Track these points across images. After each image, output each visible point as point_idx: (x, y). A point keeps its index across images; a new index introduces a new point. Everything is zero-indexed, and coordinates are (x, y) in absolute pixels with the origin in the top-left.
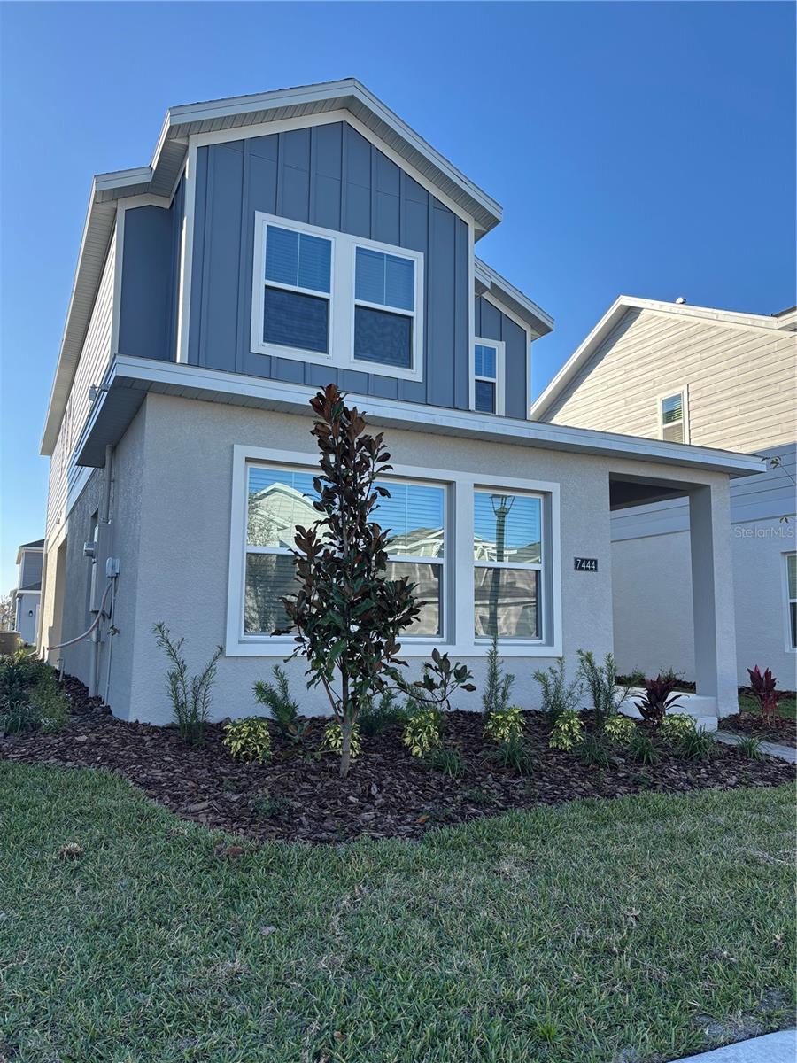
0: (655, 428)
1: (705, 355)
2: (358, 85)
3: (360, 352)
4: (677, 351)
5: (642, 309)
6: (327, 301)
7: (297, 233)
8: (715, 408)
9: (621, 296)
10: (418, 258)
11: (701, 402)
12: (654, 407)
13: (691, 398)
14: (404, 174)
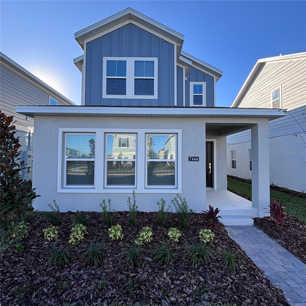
0: (270, 102)
1: (288, 73)
2: (132, 10)
3: (136, 93)
4: (277, 74)
5: (266, 62)
6: (126, 79)
7: (116, 61)
8: (291, 92)
9: (258, 60)
10: (156, 60)
11: (286, 90)
12: (270, 95)
13: (282, 90)
14: (150, 34)
